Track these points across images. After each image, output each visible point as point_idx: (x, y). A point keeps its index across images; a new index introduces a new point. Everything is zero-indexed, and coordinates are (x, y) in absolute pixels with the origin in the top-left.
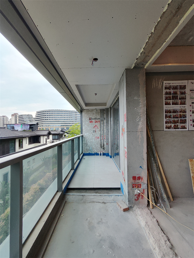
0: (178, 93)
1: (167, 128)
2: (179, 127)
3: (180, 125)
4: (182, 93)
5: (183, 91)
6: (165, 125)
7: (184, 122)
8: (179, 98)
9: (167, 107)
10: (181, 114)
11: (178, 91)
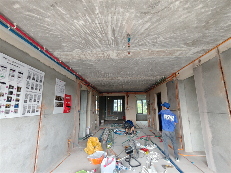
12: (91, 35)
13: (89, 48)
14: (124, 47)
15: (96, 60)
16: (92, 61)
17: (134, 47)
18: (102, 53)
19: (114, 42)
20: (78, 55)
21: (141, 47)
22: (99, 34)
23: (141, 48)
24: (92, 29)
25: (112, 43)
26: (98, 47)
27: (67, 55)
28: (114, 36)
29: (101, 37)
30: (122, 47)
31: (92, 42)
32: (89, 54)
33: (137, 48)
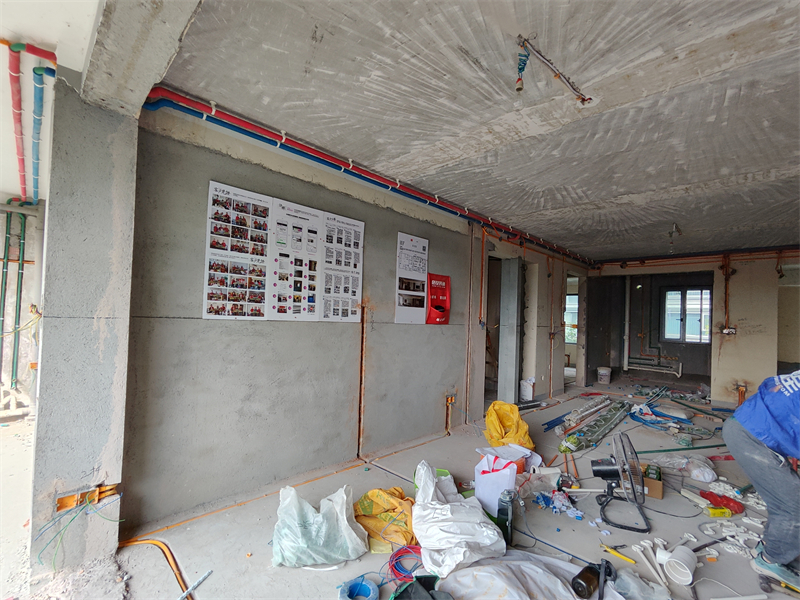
0: (250, 222)
1: (211, 310)
2: (245, 310)
3: (248, 306)
4: (258, 226)
5: (261, 220)
6: (206, 303)
7: (260, 299)
8: (249, 237)
9: (215, 255)
10: (254, 277)
11: (250, 219)
12: (417, 93)
13: (441, 130)
14: (541, 85)
15: (486, 158)
16: (476, 161)
17: (584, 68)
18: (484, 129)
19: (495, 83)
20: (428, 156)
21: (613, 56)
22: (434, 82)
23: (618, 62)
24: (409, 78)
25: (491, 90)
26: (462, 117)
27: (404, 165)
28: (481, 67)
29: (447, 87)
30: (537, 86)
31: (436, 111)
32: (454, 145)
33: (604, 68)
